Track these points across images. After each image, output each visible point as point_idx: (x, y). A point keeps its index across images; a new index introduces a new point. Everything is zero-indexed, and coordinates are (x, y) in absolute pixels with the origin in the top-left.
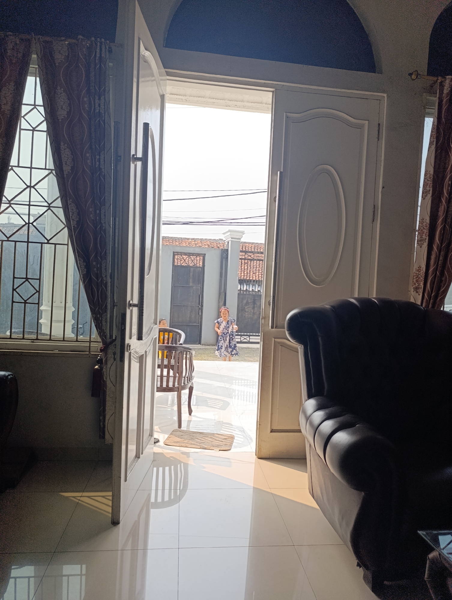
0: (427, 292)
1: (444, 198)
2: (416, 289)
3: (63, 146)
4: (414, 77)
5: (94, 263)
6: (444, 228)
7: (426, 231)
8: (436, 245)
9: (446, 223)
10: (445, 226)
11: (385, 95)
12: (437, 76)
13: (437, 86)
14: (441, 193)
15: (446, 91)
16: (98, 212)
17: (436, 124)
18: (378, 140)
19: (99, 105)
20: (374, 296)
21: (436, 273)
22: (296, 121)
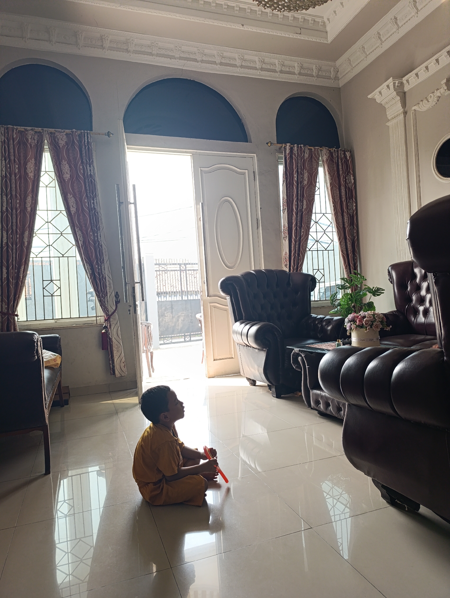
0: (292, 266)
1: (294, 212)
2: (286, 265)
3: (69, 196)
4: (269, 144)
6: (296, 229)
7: (287, 232)
8: (293, 239)
9: (297, 226)
10: (296, 227)
11: (255, 155)
12: (282, 144)
13: (283, 149)
14: (292, 210)
15: (287, 152)
16: (96, 234)
17: (284, 170)
18: (255, 181)
19: (90, 170)
20: (263, 268)
21: (295, 255)
22: (206, 172)
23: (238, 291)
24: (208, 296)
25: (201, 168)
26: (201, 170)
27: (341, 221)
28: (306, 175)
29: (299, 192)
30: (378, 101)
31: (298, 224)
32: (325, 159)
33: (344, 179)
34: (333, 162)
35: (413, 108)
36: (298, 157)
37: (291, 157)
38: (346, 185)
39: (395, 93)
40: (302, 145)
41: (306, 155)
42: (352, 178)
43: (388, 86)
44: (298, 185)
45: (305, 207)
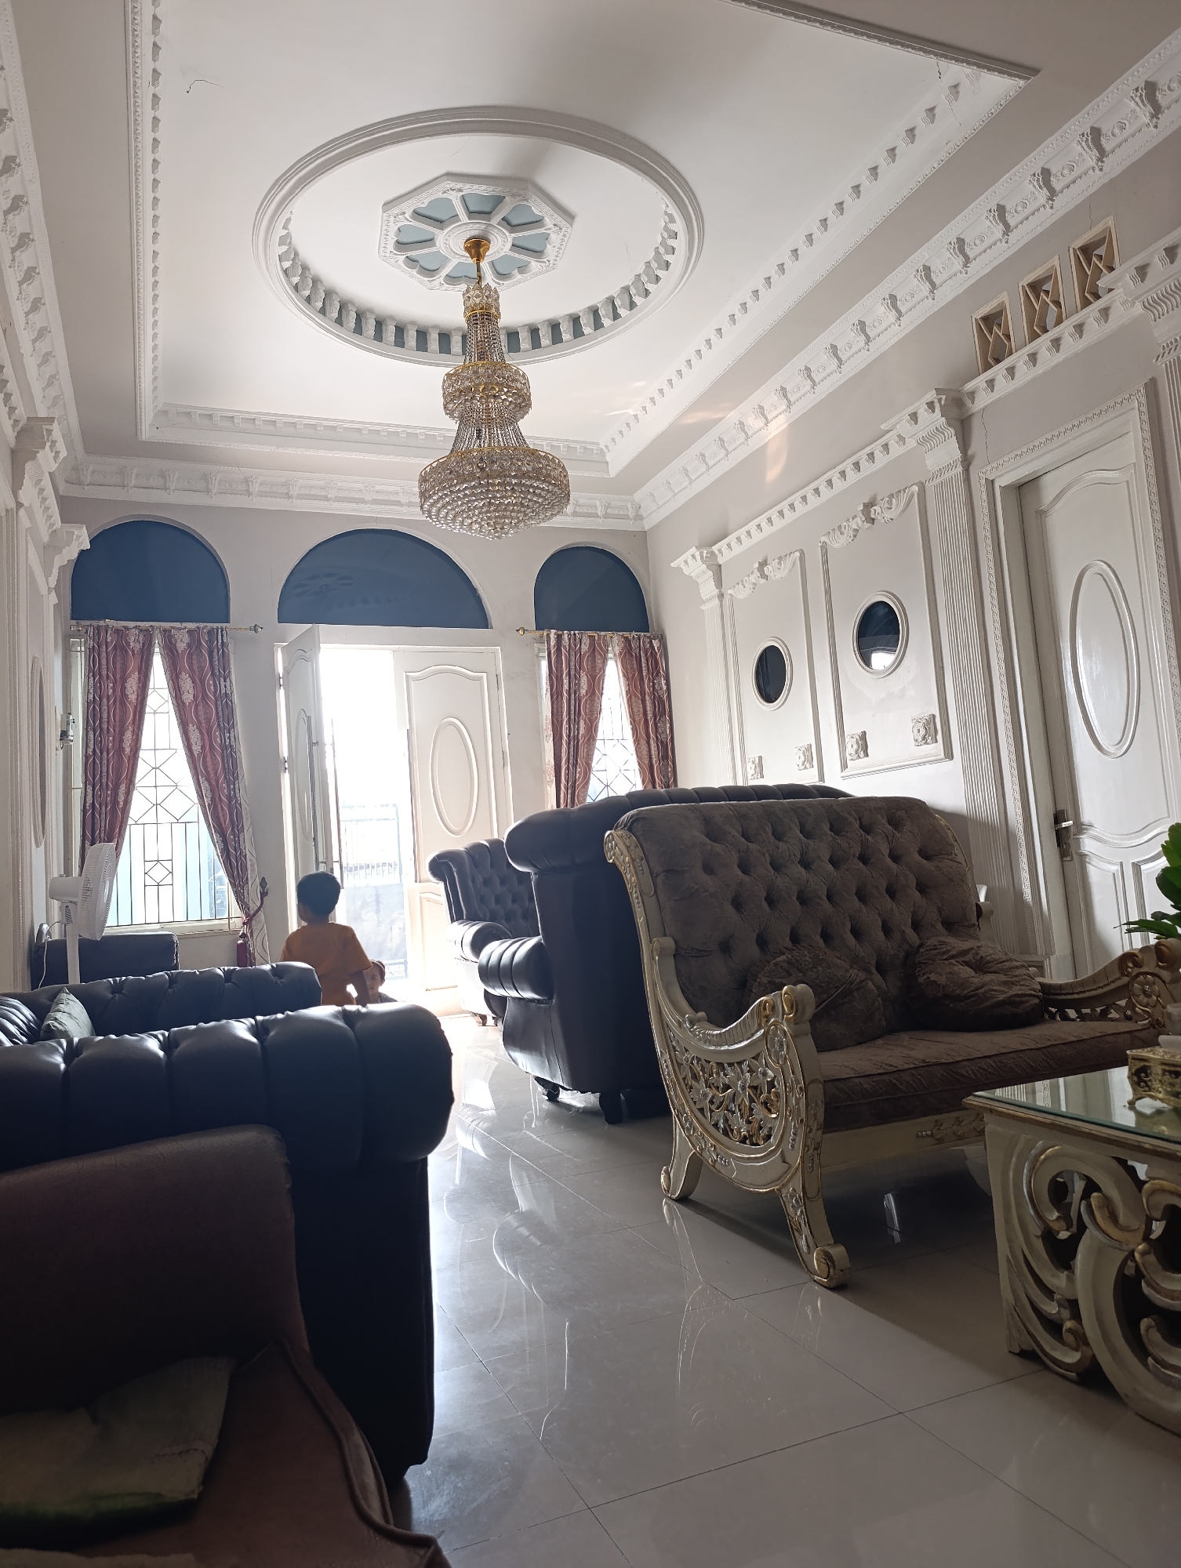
1: (565, 740)
3: (191, 728)
4: (523, 632)
5: (232, 837)
6: (568, 768)
7: (552, 772)
9: (569, 762)
10: (568, 765)
11: (499, 648)
12: (543, 629)
13: (544, 638)
14: (561, 737)
15: (552, 644)
16: (232, 787)
17: (548, 672)
18: (498, 690)
19: (225, 687)
22: (416, 679)
23: (455, 875)
24: (416, 882)
25: (407, 673)
26: (407, 676)
27: (645, 752)
29: (572, 708)
30: (686, 572)
32: (617, 652)
33: (651, 684)
34: (632, 656)
35: (730, 592)
36: (571, 651)
37: (559, 650)
38: (654, 693)
39: (704, 566)
40: (576, 632)
41: (585, 648)
42: (663, 682)
44: (570, 695)
45: (582, 731)
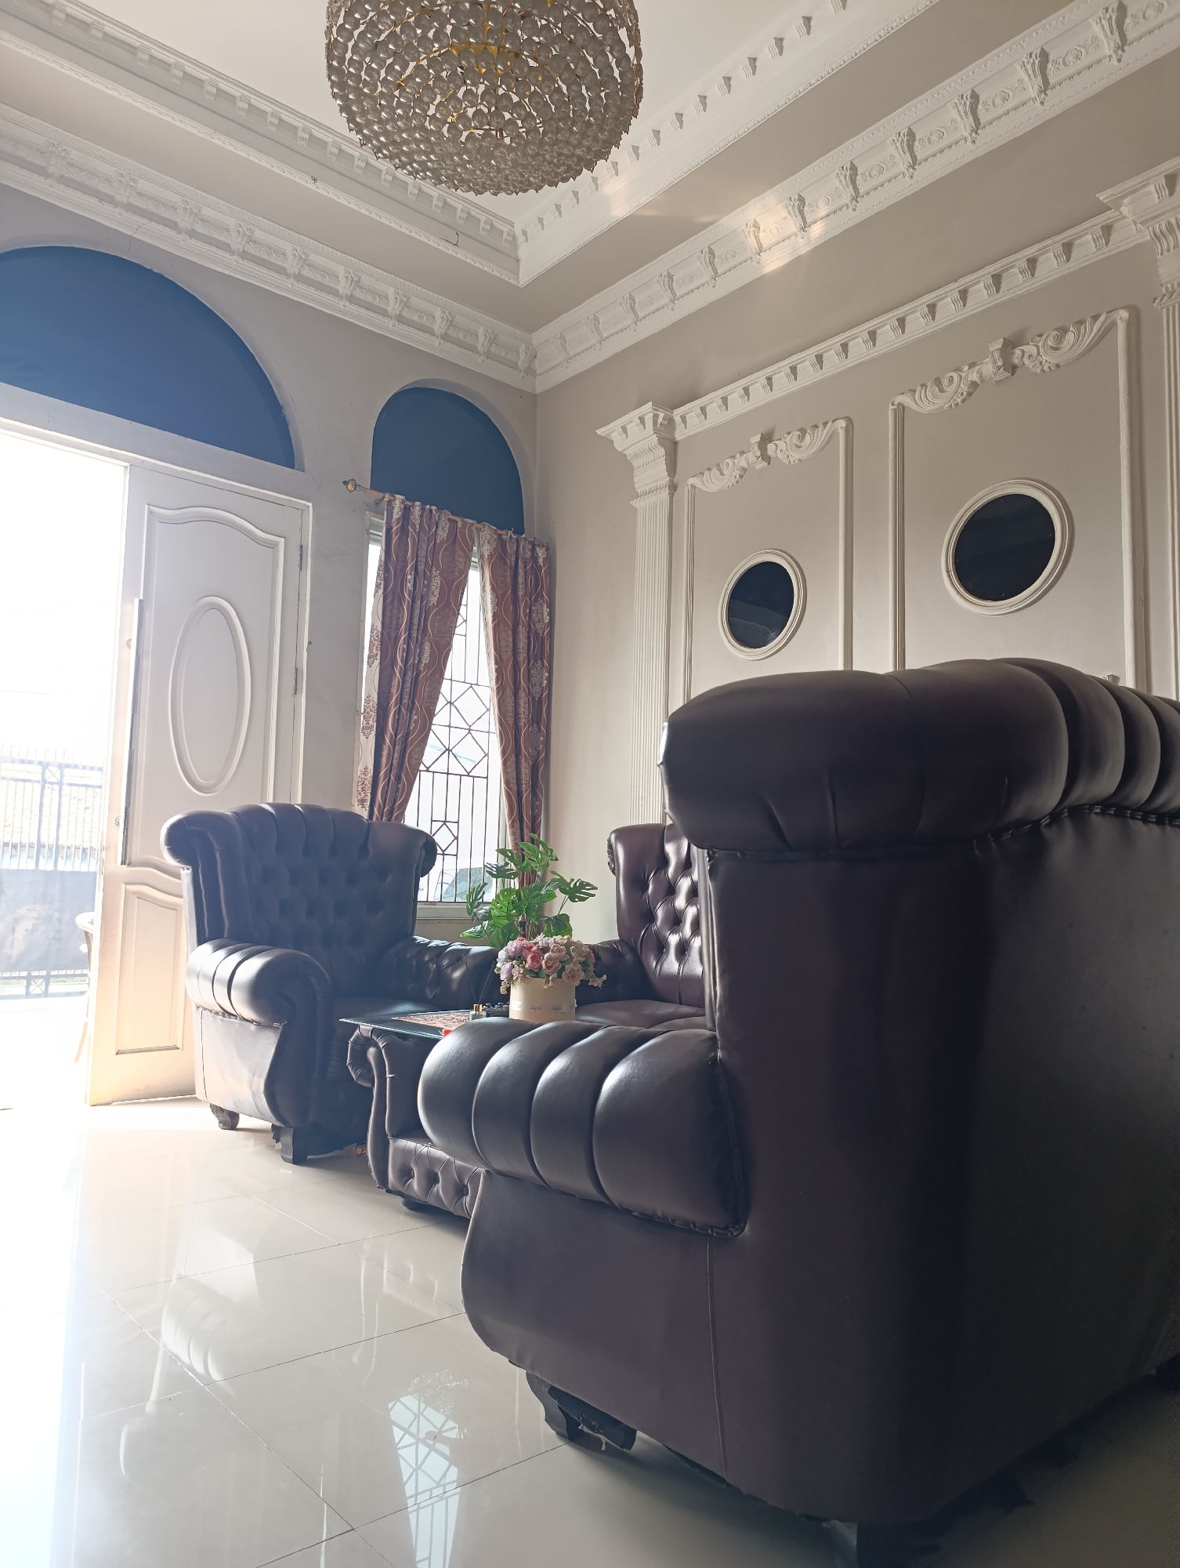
0: (377, 805)
1: (398, 668)
2: (362, 802)
4: (350, 487)
6: (399, 712)
7: (374, 715)
8: (389, 735)
9: (401, 703)
10: (400, 708)
11: (310, 505)
12: (383, 491)
13: (384, 505)
14: (394, 662)
15: (395, 516)
17: (383, 559)
18: (301, 569)
20: (298, 801)
21: (390, 777)
22: (165, 521)
23: (218, 855)
24: (123, 863)
25: (151, 507)
26: (151, 512)
27: (510, 708)
28: (436, 582)
29: (416, 621)
30: (619, 446)
31: (405, 701)
32: (486, 554)
33: (528, 611)
34: (505, 563)
35: (691, 481)
36: (422, 534)
37: (404, 530)
38: (529, 626)
39: (655, 438)
40: (434, 508)
41: (442, 534)
42: (546, 610)
43: (642, 419)
44: (413, 601)
45: (426, 659)
